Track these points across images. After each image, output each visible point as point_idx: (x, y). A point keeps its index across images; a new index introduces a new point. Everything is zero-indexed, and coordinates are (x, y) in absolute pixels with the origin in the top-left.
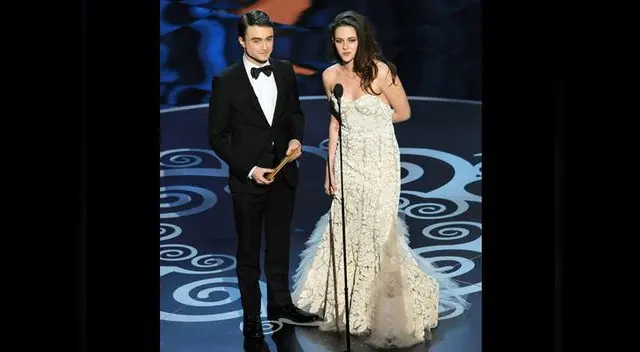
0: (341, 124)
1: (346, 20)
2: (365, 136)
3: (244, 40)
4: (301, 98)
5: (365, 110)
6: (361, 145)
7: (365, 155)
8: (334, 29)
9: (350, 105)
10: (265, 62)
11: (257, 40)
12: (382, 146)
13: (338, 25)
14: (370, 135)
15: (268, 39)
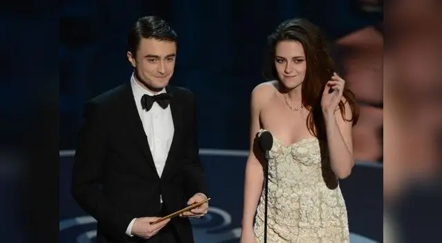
0: (266, 173)
1: (292, 32)
2: (300, 193)
3: (134, 56)
4: (202, 152)
5: (305, 159)
6: (295, 206)
7: (299, 219)
8: (275, 43)
9: (284, 149)
10: (161, 89)
11: (153, 58)
12: (323, 206)
13: (280, 39)
14: (309, 192)
15: (168, 58)
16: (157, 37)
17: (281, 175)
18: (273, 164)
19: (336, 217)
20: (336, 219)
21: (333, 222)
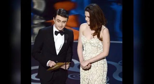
5: (93, 45)
16: (61, 16)
17: (86, 49)
18: (85, 46)
19: (102, 64)
20: (102, 65)
21: (101, 66)
